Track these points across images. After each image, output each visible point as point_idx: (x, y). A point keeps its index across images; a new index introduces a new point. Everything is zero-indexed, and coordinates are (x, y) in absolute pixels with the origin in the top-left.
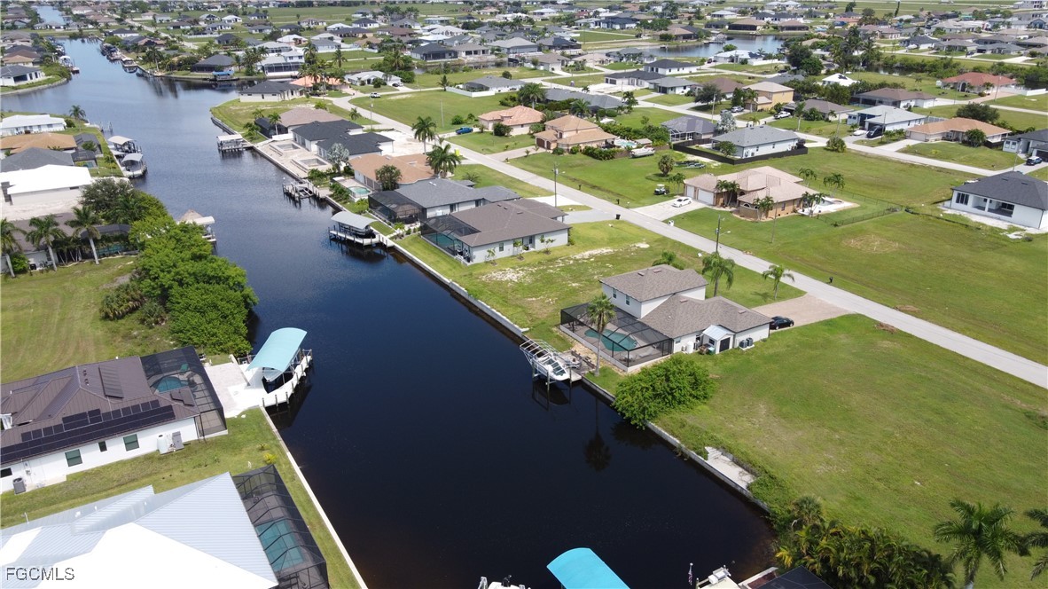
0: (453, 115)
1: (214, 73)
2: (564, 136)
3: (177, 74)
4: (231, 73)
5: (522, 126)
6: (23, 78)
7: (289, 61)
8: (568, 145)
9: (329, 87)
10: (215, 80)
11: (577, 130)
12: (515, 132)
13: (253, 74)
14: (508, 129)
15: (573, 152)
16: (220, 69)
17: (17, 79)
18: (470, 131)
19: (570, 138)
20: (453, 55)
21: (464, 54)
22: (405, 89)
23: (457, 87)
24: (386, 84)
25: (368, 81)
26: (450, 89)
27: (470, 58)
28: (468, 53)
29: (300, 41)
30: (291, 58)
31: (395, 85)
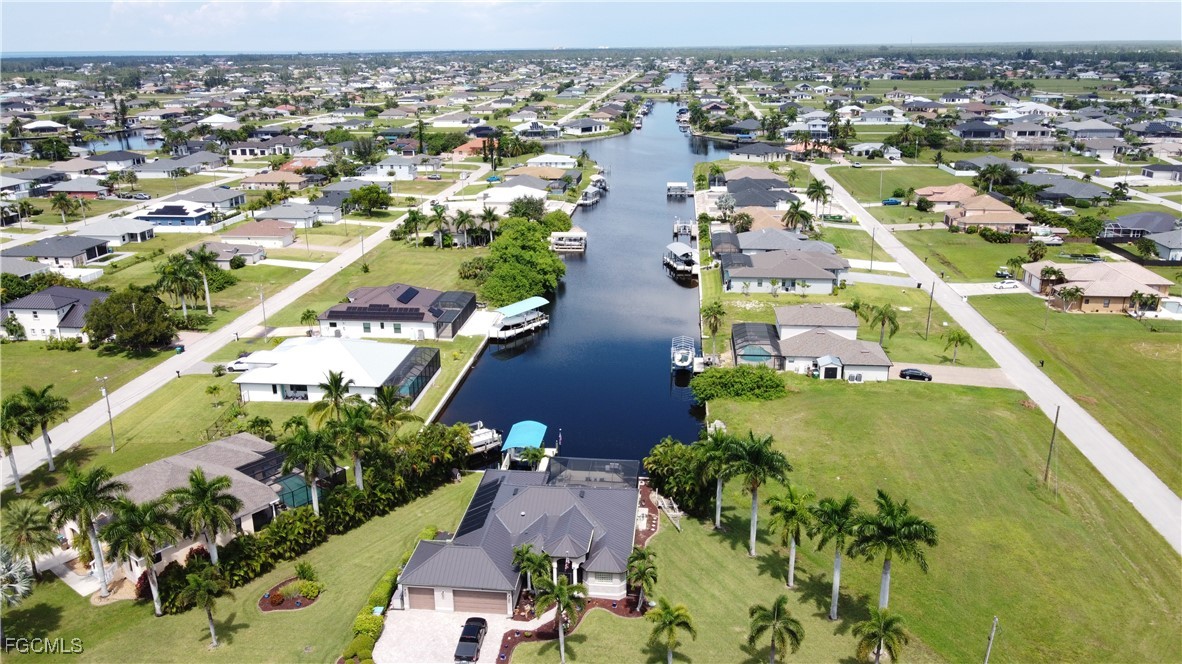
0: (894, 188)
1: (738, 135)
2: (967, 215)
3: (711, 135)
4: (754, 137)
5: (949, 203)
6: (589, 129)
7: (812, 129)
8: (965, 224)
9: (821, 154)
10: (736, 142)
11: (984, 210)
12: (938, 209)
13: (775, 138)
14: (931, 204)
15: (970, 231)
16: (747, 132)
17: (584, 130)
18: (897, 203)
19: (971, 217)
20: (1000, 134)
21: (1015, 134)
22: (899, 163)
23: (948, 165)
24: (882, 156)
25: (867, 152)
26: (942, 166)
27: (1021, 139)
28: (1021, 133)
29: (858, 112)
30: (814, 126)
31: (891, 158)
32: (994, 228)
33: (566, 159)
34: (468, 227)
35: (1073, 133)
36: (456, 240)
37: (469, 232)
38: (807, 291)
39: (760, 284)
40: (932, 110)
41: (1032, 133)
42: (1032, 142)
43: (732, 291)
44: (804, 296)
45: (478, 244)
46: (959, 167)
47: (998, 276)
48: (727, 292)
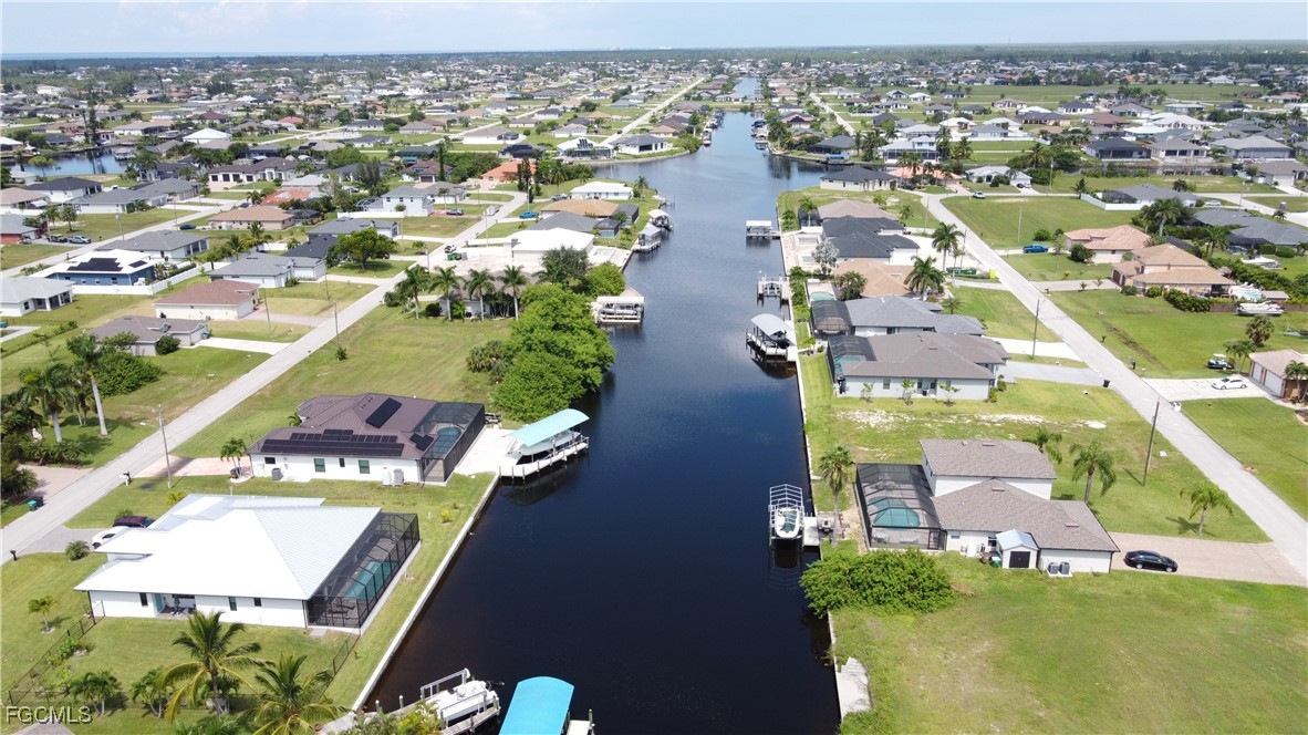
0: (1036, 230)
1: (828, 155)
2: (1147, 271)
3: (795, 154)
4: (846, 157)
5: (1113, 252)
6: (648, 147)
7: (917, 147)
8: (1145, 284)
9: (933, 181)
10: (826, 163)
11: (1169, 266)
12: (1098, 259)
13: (872, 158)
14: (1090, 253)
15: (1151, 294)
16: (838, 151)
17: (643, 148)
18: (1043, 250)
19: (1151, 274)
20: (1144, 154)
21: (1163, 154)
22: (1029, 191)
23: (1094, 196)
24: (1008, 183)
25: (989, 178)
26: (1085, 197)
27: (1171, 160)
28: (1170, 153)
29: (966, 125)
30: (920, 144)
31: (1019, 186)
32: (1184, 290)
33: (619, 187)
34: (484, 292)
35: (1233, 153)
36: (469, 309)
37: (487, 298)
38: (953, 396)
39: (887, 386)
40: (1052, 123)
41: (1183, 153)
42: (1184, 164)
43: (847, 394)
44: (949, 403)
45: (498, 314)
46: (1110, 197)
47: (1211, 366)
48: (839, 396)
